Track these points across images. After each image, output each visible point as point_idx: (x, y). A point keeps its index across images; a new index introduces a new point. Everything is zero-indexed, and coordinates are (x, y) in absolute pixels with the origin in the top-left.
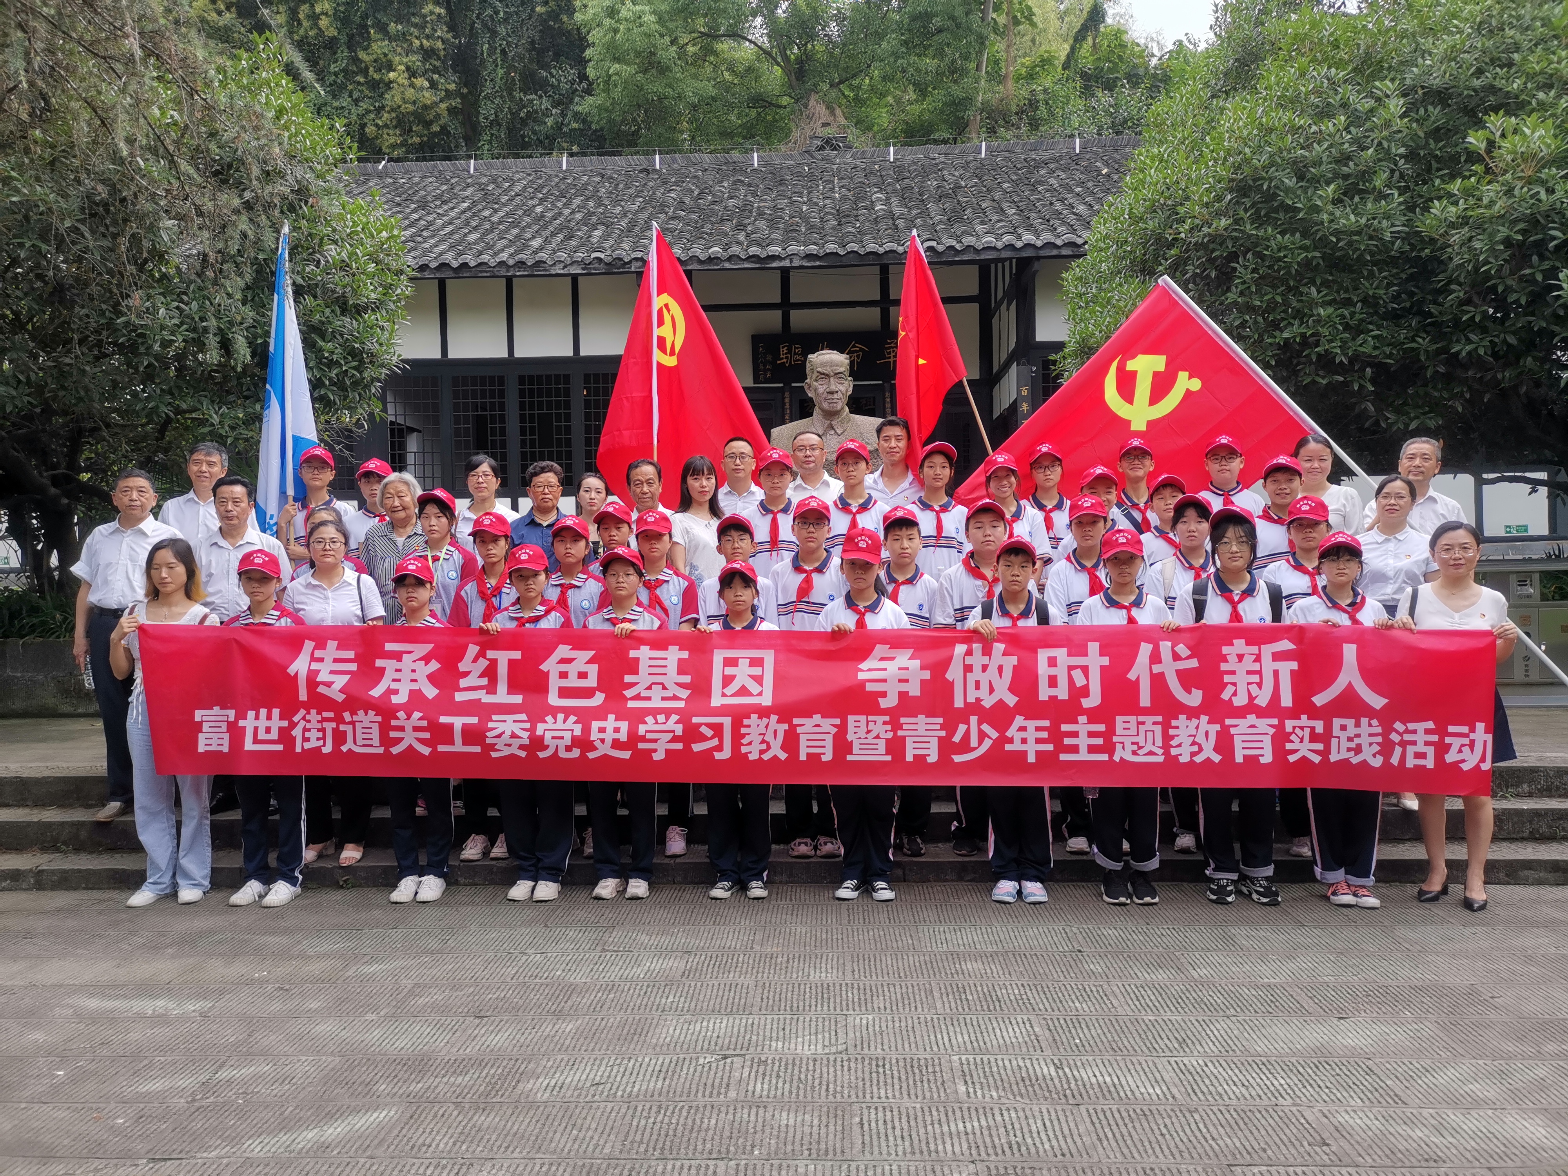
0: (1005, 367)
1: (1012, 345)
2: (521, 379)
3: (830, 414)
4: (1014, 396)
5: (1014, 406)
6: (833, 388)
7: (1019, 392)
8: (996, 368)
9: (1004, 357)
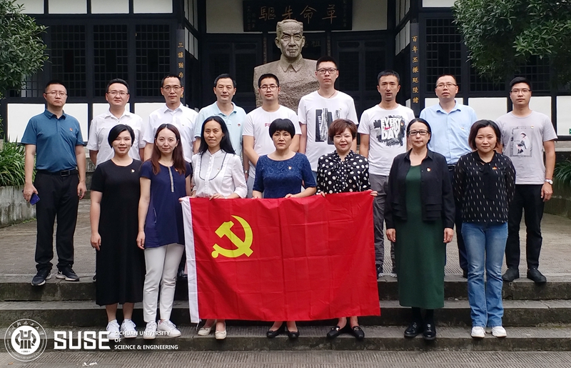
0: (403, 23)
1: (407, 10)
2: (95, 28)
3: (291, 59)
4: (408, 42)
5: (409, 47)
6: (293, 43)
7: (411, 39)
8: (397, 23)
9: (403, 16)
